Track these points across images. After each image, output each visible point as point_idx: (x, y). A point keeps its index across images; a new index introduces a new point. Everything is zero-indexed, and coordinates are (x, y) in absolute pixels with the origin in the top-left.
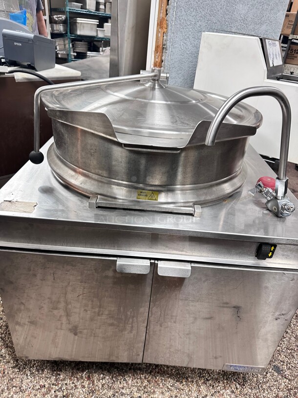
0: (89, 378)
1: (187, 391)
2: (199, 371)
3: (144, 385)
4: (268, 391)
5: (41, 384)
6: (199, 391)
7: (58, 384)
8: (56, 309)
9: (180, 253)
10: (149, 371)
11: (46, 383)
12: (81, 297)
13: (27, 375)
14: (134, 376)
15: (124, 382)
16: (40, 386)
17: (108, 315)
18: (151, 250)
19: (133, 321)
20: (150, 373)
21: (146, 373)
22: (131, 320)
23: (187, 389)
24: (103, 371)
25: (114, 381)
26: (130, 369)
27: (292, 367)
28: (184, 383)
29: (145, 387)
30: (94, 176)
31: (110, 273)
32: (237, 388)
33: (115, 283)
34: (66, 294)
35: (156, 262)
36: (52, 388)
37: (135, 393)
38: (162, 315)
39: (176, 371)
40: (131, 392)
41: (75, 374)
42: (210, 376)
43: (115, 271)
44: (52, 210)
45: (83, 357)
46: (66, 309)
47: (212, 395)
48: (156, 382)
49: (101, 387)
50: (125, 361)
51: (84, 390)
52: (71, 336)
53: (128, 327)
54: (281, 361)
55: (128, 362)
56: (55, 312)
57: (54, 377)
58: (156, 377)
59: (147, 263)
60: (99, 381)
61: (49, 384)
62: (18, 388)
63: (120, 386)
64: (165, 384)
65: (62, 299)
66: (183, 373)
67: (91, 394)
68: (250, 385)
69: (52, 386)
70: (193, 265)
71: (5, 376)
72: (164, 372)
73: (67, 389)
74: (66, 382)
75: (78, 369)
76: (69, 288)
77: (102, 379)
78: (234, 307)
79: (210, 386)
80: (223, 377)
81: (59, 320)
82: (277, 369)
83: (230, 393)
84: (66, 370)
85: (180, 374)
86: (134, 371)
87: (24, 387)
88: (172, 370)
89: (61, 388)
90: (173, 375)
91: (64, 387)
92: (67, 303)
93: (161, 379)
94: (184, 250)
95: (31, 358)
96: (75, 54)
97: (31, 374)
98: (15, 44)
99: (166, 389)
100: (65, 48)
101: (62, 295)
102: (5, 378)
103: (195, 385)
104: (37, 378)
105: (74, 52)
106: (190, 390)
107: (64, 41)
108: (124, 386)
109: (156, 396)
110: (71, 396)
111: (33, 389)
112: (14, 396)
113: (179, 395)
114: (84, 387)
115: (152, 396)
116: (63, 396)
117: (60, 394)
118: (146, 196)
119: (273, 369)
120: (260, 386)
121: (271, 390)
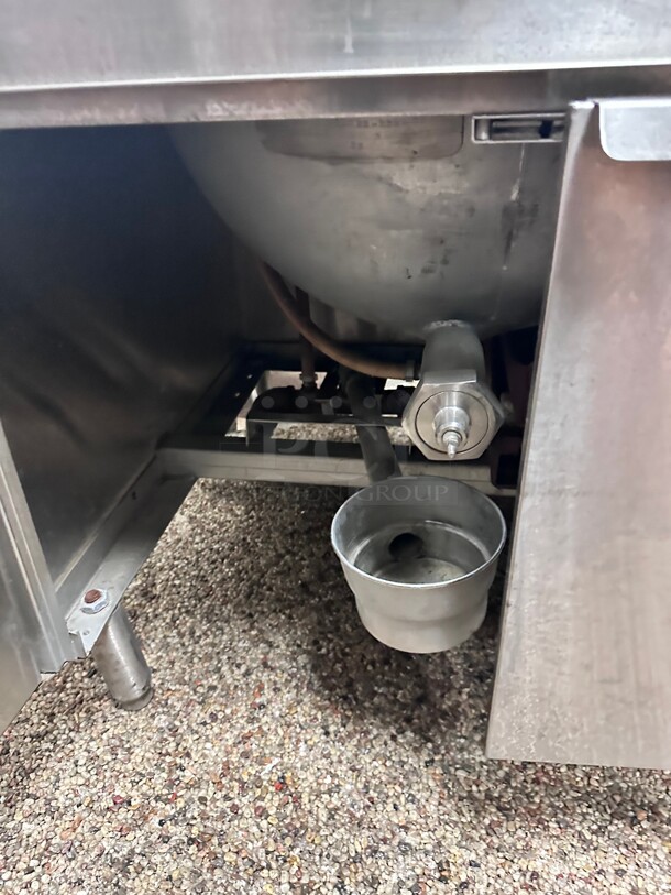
0: (282, 785)
3: (487, 822)
5: (117, 793)
7: (175, 797)
11: (134, 793)
13: (76, 763)
15: (410, 806)
16: (115, 799)
23: (659, 848)
25: (371, 800)
28: (645, 825)
29: (490, 830)
36: (154, 811)
39: (604, 779)
40: (439, 844)
41: (237, 769)
48: (532, 813)
49: (324, 819)
51: (264, 824)
60: (319, 796)
61: (145, 796)
62: (41, 802)
63: (395, 820)
64: (568, 826)
66: (635, 790)
67: (288, 841)
69: (153, 803)
73: (203, 816)
74: (202, 793)
75: (246, 755)
77: (329, 792)
87: (62, 799)
88: (588, 775)
89: (183, 812)
91: (194, 811)
93: (551, 805)
97: (89, 760)
99: (575, 843)
104: (108, 774)
108: (410, 822)
109: (537, 865)
110: (215, 840)
111: (90, 808)
112: (25, 826)
113: (632, 867)
114: (262, 813)
115: (523, 864)
116: (191, 841)
117: (178, 832)
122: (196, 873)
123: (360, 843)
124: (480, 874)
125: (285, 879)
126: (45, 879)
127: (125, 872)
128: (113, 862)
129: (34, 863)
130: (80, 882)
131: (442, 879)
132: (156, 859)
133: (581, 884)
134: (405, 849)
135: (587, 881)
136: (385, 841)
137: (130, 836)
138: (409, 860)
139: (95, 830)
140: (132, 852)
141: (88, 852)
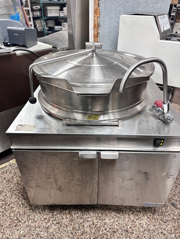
0: (69, 213)
1: (123, 218)
2: (129, 207)
4: (168, 216)
5: (44, 217)
6: (130, 218)
7: (54, 217)
8: (50, 178)
9: (112, 146)
10: (102, 208)
11: (47, 217)
12: (62, 171)
13: (37, 213)
14: (94, 211)
15: (89, 215)
16: (44, 218)
17: (77, 180)
18: (96, 146)
19: (90, 182)
20: (103, 209)
21: (100, 209)
22: (89, 182)
23: (123, 217)
24: (77, 209)
25: (83, 214)
26: (91, 208)
28: (121, 214)
29: (100, 217)
30: (64, 109)
31: (76, 159)
32: (151, 216)
33: (79, 164)
34: (54, 170)
35: (100, 152)
36: (51, 219)
38: (106, 179)
39: (116, 208)
40: (93, 220)
41: (62, 212)
42: (135, 209)
43: (78, 157)
44: (44, 128)
45: (65, 203)
46: (55, 178)
47: (137, 220)
48: (106, 214)
49: (76, 218)
50: (88, 204)
52: (58, 192)
53: (88, 186)
54: (175, 200)
55: (90, 204)
56: (49, 180)
57: (51, 214)
59: (95, 152)
60: (75, 215)
61: (49, 217)
62: (33, 220)
63: (86, 217)
64: (111, 215)
65: (52, 174)
66: (120, 209)
67: (71, 222)
68: (158, 213)
69: (50, 218)
70: (119, 152)
71: (26, 214)
72: (110, 209)
73: (58, 219)
74: (57, 216)
75: (63, 209)
76: (56, 168)
78: (144, 173)
79: (136, 215)
80: (143, 210)
81: (51, 184)
82: (173, 205)
83: (146, 218)
84: (57, 210)
85: (119, 209)
86: (94, 209)
87: (36, 219)
88: (114, 207)
89: (55, 219)
90: (115, 210)
92: (55, 175)
93: (109, 212)
94: (115, 144)
95: (38, 204)
96: (48, 28)
97: (39, 212)
99: (111, 218)
100: (41, 25)
101: (52, 171)
102: (26, 215)
103: (127, 215)
104: (42, 215)
105: (47, 27)
106: (124, 218)
107: (41, 21)
108: (88, 217)
109: (106, 221)
110: (61, 223)
111: (41, 220)
112: (31, 224)
113: (119, 220)
114: (67, 218)
115: (104, 221)
116: (57, 223)
118: (92, 117)
119: (171, 205)
120: (163, 214)
121: (170, 216)
122: (58, 228)
123: (81, 221)
124: (98, 223)
125: (71, 227)
126: (36, 231)
127: (48, 228)
128: (46, 228)
129: (34, 229)
130: (42, 231)
131: (93, 225)
132: (52, 226)
133: (112, 223)
134: (88, 221)
135: (113, 223)
136: (85, 220)
137: (48, 224)
138: (89, 222)
139: (42, 223)
140: (48, 226)
141: (42, 227)
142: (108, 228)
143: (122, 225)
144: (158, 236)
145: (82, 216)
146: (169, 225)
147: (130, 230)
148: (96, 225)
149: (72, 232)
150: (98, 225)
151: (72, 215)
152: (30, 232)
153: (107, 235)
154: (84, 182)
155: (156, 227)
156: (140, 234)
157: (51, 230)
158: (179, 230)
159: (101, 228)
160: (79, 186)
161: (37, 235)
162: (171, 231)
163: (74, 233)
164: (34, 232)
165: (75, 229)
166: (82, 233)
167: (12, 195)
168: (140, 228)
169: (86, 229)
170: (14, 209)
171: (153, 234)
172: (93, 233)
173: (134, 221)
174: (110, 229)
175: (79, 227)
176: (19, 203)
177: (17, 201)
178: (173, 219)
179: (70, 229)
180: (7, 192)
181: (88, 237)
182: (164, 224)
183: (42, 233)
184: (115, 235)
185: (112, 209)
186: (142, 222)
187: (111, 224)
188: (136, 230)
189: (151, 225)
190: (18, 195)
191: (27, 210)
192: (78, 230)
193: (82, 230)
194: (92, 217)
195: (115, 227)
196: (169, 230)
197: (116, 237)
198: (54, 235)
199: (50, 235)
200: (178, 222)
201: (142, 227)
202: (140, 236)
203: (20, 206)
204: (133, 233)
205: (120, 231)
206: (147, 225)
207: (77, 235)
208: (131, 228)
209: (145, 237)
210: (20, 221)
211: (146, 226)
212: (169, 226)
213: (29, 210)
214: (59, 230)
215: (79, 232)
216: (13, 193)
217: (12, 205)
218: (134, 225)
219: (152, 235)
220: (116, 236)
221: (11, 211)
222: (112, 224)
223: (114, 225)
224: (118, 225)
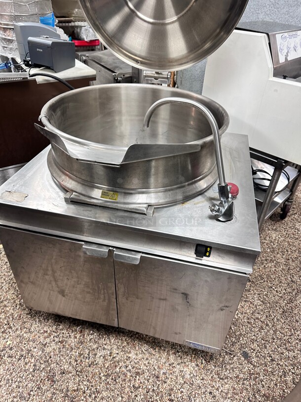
0: (81, 332)
4: (230, 371)
6: (168, 359)
7: (57, 332)
8: (47, 275)
10: (130, 335)
11: (48, 330)
12: (63, 268)
13: (36, 321)
14: (117, 336)
15: (108, 340)
16: (44, 331)
17: (84, 285)
19: (104, 292)
20: (131, 337)
21: (127, 336)
22: (102, 291)
23: (157, 355)
24: (93, 328)
26: (115, 331)
27: (261, 355)
28: (157, 350)
29: (123, 347)
31: (81, 254)
32: (202, 363)
33: (85, 261)
34: (52, 264)
35: (114, 249)
36: (52, 334)
37: (114, 350)
38: (126, 291)
40: (112, 349)
41: (72, 327)
42: (181, 349)
46: (54, 276)
47: (178, 364)
48: (134, 345)
49: (89, 340)
52: (60, 296)
53: (102, 297)
54: (252, 349)
56: (46, 277)
57: (55, 327)
58: (134, 342)
59: (106, 250)
60: (89, 335)
62: (28, 330)
63: (104, 342)
64: (140, 348)
66: (158, 343)
67: (80, 344)
68: (216, 363)
70: (142, 255)
71: (21, 319)
72: (142, 338)
73: (63, 337)
74: (63, 332)
75: (74, 324)
76: (54, 261)
77: (91, 335)
78: (182, 293)
79: (179, 356)
80: (193, 352)
81: (50, 283)
82: (246, 355)
83: (194, 366)
84: (65, 323)
85: (155, 343)
86: (118, 333)
87: (32, 329)
88: (149, 338)
89: (59, 335)
90: (149, 342)
91: (61, 336)
92: (54, 272)
93: (139, 344)
95: (41, 309)
97: (39, 321)
98: (38, 50)
99: (140, 352)
101: (49, 265)
103: (166, 354)
104: (43, 325)
106: (160, 356)
108: (107, 343)
109: (130, 355)
110: (65, 342)
111: (38, 332)
112: (24, 334)
113: (150, 359)
114: (76, 338)
115: (128, 355)
116: (59, 342)
117: (57, 340)
118: (108, 196)
119: (241, 354)
120: (224, 366)
121: (233, 371)
122: (60, 348)
123: (95, 346)
124: (118, 356)
125: (78, 351)
126: (28, 346)
127: (45, 347)
128: (43, 344)
129: (26, 343)
130: (35, 348)
131: (110, 356)
132: (52, 345)
133: (138, 360)
134: (104, 349)
135: (140, 360)
136: (100, 347)
137: (47, 339)
138: (105, 351)
139: (39, 337)
140: (47, 343)
141: (37, 342)
142: (130, 366)
143: (153, 366)
144: (203, 396)
145: (98, 339)
146: (226, 384)
147: (162, 377)
148: (114, 358)
149: (77, 359)
150: (117, 358)
151: (84, 335)
152: (20, 344)
153: (126, 376)
154: (96, 290)
155: (205, 382)
156: (176, 387)
157: (48, 350)
158: (240, 395)
159: (120, 363)
160: (88, 295)
161: (27, 352)
162: (227, 394)
163: (79, 361)
164: (25, 347)
165: (82, 356)
166: (90, 363)
167: (9, 289)
168: (179, 378)
169: (97, 360)
170: (8, 309)
171: (197, 391)
172: (106, 367)
173: (174, 365)
174: (133, 368)
175: (89, 355)
176: (16, 301)
177: (14, 298)
178: (237, 377)
179: (75, 353)
180: (5, 283)
181: (97, 371)
182: (219, 381)
183: (35, 350)
184: (137, 379)
185: (145, 340)
186: (185, 370)
187: (136, 361)
188: (171, 378)
189: (197, 378)
190: (17, 291)
191: (24, 314)
192: (87, 357)
193: (91, 359)
194: (112, 345)
195: (142, 368)
196: (224, 392)
197: (137, 381)
198: (50, 357)
199: (45, 355)
200: (243, 384)
201: (183, 377)
202: (175, 388)
203: (16, 307)
204: (165, 382)
205: (146, 374)
206: (192, 375)
207: (83, 365)
208: (164, 374)
209: (183, 392)
210: (10, 328)
211: (189, 377)
212: (227, 386)
213: (28, 314)
214: (60, 352)
215: (87, 361)
216: (12, 285)
217: (5, 303)
218: (171, 372)
219: (194, 393)
220: (139, 380)
221: (3, 311)
222: (138, 362)
223: (140, 363)
224: (147, 365)
